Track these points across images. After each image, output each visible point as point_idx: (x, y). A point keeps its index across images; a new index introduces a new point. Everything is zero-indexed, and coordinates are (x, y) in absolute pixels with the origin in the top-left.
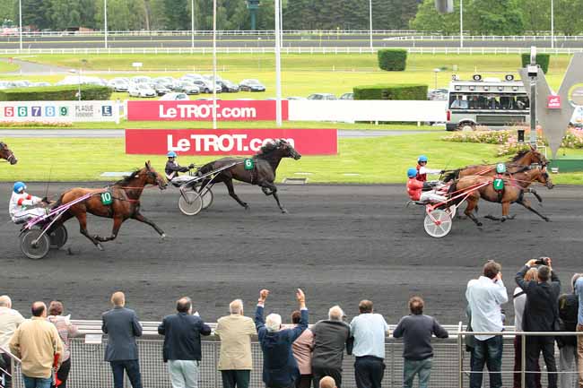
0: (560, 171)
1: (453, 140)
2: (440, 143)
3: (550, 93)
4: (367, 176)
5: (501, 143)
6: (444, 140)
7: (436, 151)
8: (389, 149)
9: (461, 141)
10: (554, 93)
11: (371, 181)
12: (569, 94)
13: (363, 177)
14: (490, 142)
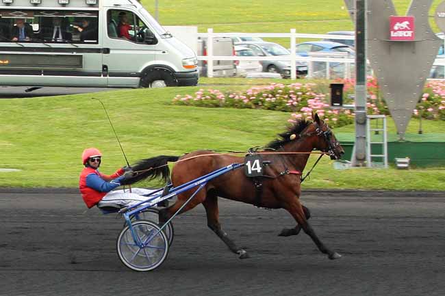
0: (413, 164)
1: (200, 104)
2: (175, 110)
3: (393, 10)
4: (37, 174)
5: (293, 109)
6: (182, 104)
7: (167, 125)
8: (75, 119)
9: (217, 106)
10: (402, 12)
11: (44, 184)
12: (432, 12)
13: (25, 174)
14: (272, 107)
